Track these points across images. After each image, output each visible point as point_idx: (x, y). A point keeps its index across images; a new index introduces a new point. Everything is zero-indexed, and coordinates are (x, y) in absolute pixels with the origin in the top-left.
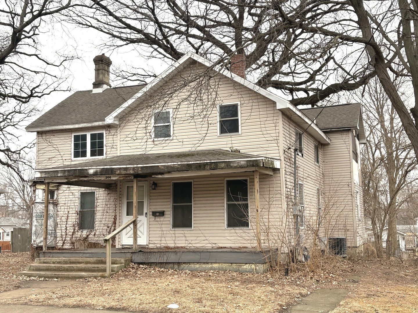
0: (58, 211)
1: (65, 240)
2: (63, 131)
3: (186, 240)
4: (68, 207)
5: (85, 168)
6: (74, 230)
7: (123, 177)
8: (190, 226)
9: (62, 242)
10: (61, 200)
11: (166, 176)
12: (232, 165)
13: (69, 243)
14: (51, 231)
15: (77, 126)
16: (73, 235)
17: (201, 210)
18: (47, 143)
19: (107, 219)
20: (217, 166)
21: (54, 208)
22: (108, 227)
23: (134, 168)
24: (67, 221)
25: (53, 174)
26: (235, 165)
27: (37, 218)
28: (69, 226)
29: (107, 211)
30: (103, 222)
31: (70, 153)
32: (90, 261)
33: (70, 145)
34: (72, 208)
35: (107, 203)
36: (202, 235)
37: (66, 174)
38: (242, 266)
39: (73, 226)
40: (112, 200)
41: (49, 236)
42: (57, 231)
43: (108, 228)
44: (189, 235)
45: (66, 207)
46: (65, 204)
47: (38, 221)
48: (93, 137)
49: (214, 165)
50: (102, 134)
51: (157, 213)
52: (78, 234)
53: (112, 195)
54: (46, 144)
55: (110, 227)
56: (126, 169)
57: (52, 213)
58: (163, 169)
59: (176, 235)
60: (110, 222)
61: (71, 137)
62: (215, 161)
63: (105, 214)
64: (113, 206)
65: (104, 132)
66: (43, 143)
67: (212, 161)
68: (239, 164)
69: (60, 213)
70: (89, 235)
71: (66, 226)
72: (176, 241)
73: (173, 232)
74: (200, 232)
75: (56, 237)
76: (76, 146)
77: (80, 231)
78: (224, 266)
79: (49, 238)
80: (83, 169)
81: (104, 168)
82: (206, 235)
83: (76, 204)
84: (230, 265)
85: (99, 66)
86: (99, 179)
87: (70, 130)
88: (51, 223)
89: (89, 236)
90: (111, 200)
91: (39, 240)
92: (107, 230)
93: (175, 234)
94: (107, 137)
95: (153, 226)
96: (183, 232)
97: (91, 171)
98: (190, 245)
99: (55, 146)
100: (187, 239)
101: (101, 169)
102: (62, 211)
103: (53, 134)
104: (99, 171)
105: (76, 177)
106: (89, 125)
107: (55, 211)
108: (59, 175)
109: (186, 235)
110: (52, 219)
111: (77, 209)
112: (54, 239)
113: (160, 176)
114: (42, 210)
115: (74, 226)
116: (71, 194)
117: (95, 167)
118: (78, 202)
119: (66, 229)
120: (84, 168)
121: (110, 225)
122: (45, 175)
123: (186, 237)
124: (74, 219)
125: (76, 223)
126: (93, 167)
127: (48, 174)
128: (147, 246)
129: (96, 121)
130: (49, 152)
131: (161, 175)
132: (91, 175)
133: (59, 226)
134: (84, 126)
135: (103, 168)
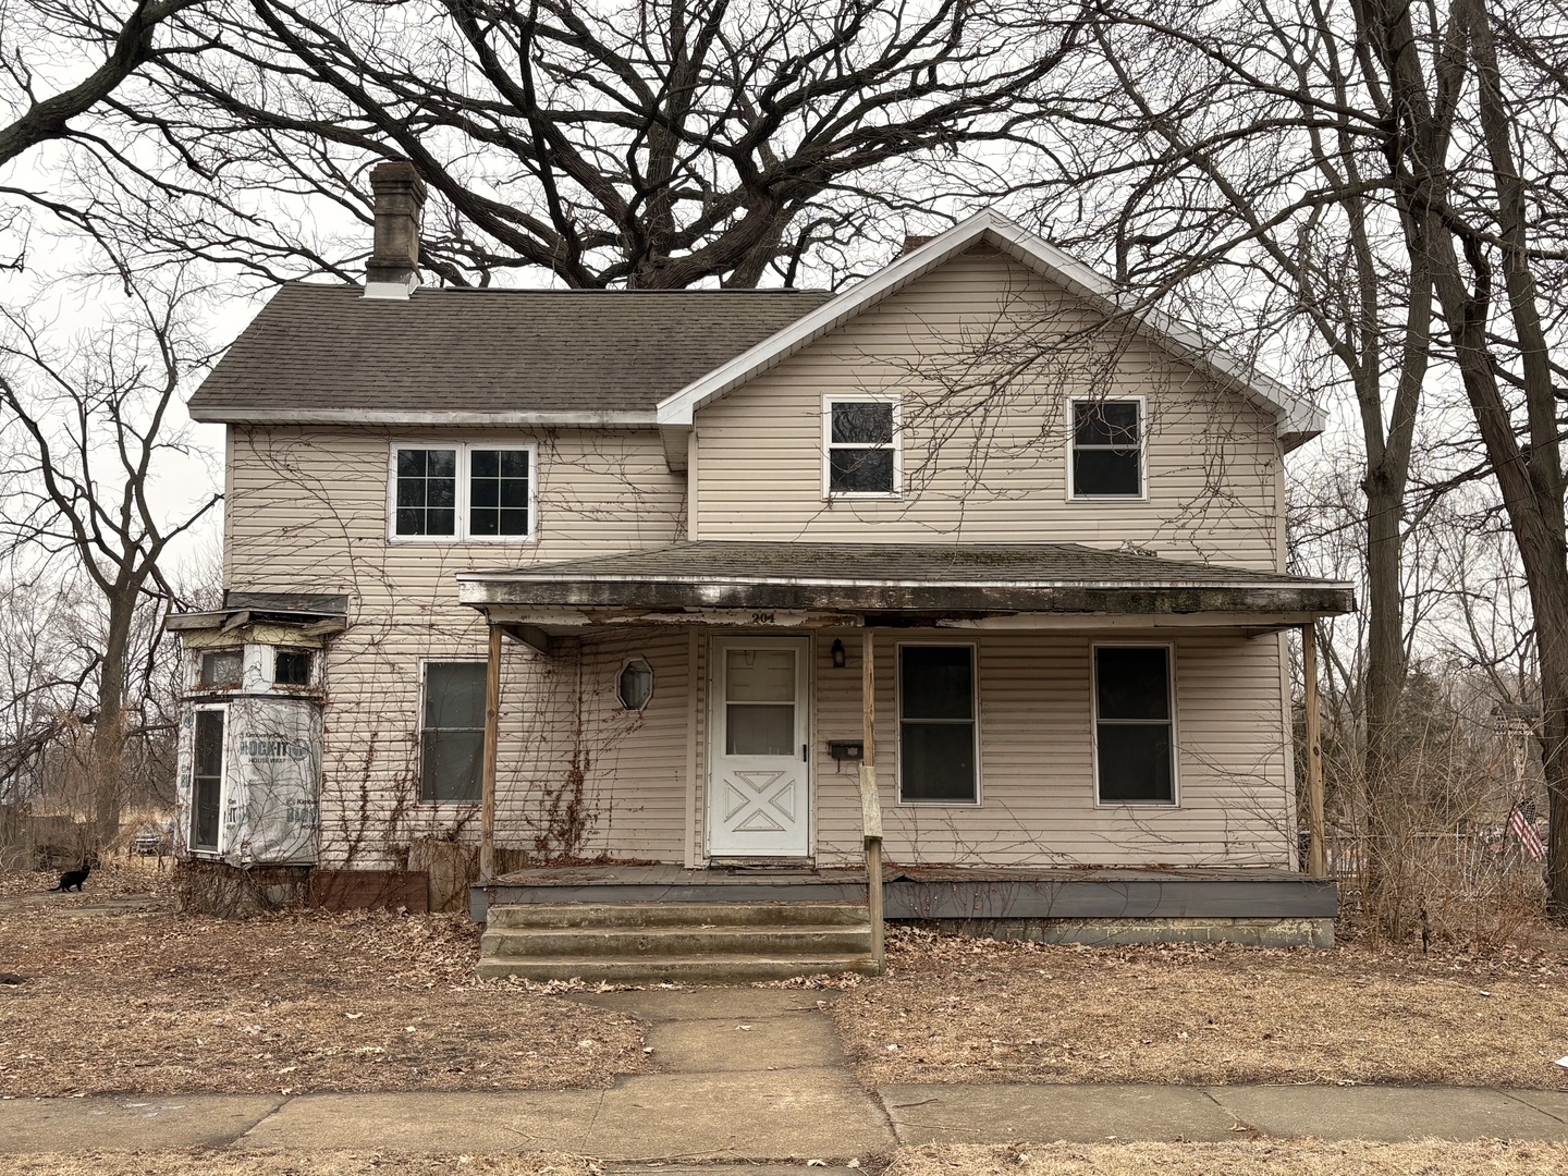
0: (327, 731)
1: (359, 840)
2: (350, 430)
3: (957, 842)
4: (374, 717)
5: (686, 579)
6: (401, 801)
7: (821, 619)
8: (969, 794)
9: (347, 848)
10: (342, 688)
11: (990, 625)
12: (1249, 600)
13: (377, 851)
14: (302, 806)
15: (427, 418)
16: (394, 820)
17: (1008, 742)
18: (276, 470)
19: (543, 765)
20: (1197, 603)
21: (312, 718)
22: (549, 793)
23: (884, 590)
24: (366, 769)
25: (545, 595)
26: (1262, 602)
27: (257, 756)
28: (376, 787)
29: (545, 734)
30: (529, 775)
31: (381, 514)
32: (732, 915)
33: (380, 486)
34: (389, 720)
35: (542, 706)
36: (1014, 825)
37: (605, 596)
38: (1269, 925)
39: (397, 786)
40: (561, 697)
41: (297, 826)
42: (324, 805)
43: (546, 798)
44: (968, 825)
45: (364, 717)
46: (358, 704)
47: (258, 765)
48: (481, 462)
49: (1188, 599)
50: (525, 455)
51: (850, 746)
52: (420, 818)
53: (563, 678)
54: (275, 475)
55: (555, 794)
56: (852, 592)
57: (306, 739)
58: (996, 602)
59: (921, 825)
60: (557, 776)
61: (385, 457)
62: (1190, 585)
63: (533, 746)
64: (570, 719)
65: (532, 450)
66: (255, 468)
67: (1180, 585)
68: (1275, 599)
69: (338, 738)
70: (467, 819)
71: (363, 788)
72: (919, 845)
73: (909, 814)
74: (1007, 815)
75: (317, 829)
76: (407, 492)
77: (426, 806)
78: (1209, 926)
79: (296, 833)
80: (677, 584)
81: (763, 585)
82: (1028, 826)
83: (406, 706)
84: (1230, 923)
85: (392, 203)
86: (725, 622)
87: (385, 431)
88: (303, 773)
89: (468, 826)
90: (558, 695)
91: (262, 839)
92: (542, 802)
93: (915, 820)
94: (545, 468)
95: (830, 792)
96: (943, 815)
97: (712, 593)
98: (974, 859)
99: (310, 485)
100: (962, 837)
101: (754, 586)
102: (344, 730)
103: (305, 438)
104: (743, 595)
105: (631, 608)
106: (484, 418)
107: (315, 730)
108: (573, 599)
109: (958, 825)
110: (307, 759)
111: (411, 726)
112: (311, 835)
113: (966, 625)
114: (271, 724)
115: (399, 786)
116: (387, 668)
117: (728, 580)
118: (416, 701)
119: (364, 798)
120: (681, 579)
121: (555, 786)
122: (510, 594)
123: (955, 830)
124: (397, 760)
125: (409, 777)
126: (718, 579)
127: (523, 592)
128: (811, 862)
129: (514, 407)
130: (286, 504)
131: (971, 619)
132: (710, 606)
133: (331, 785)
134: (458, 421)
135: (760, 585)
